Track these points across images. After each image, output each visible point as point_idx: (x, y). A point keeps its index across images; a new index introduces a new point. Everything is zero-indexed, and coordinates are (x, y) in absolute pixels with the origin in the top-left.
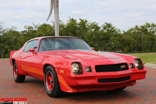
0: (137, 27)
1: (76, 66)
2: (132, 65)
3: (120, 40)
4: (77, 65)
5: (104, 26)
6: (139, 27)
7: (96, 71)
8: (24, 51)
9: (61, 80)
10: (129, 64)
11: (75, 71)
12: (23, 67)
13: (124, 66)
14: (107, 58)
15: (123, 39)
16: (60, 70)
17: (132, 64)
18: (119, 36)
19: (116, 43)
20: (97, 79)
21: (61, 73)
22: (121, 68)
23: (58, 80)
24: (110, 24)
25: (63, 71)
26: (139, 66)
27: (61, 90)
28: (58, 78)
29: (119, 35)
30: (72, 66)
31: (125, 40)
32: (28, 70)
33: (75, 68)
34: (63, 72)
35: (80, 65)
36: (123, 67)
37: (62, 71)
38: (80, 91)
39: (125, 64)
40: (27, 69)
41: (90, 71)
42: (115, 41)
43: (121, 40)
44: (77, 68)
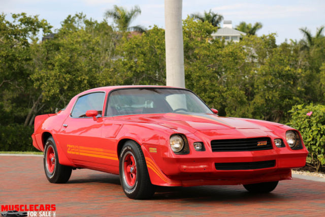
1: (178, 140)
2: (280, 141)
4: (180, 139)
7: (213, 150)
8: (71, 116)
9: (152, 165)
10: (276, 140)
11: (176, 148)
12: (71, 148)
13: (265, 143)
14: (234, 128)
16: (150, 149)
17: (282, 140)
21: (153, 154)
22: (258, 145)
23: (146, 166)
25: (156, 149)
26: (295, 143)
27: (151, 184)
28: (147, 162)
30: (172, 139)
32: (81, 154)
33: (176, 144)
34: (156, 152)
35: (184, 138)
36: (262, 144)
37: (153, 150)
39: (268, 139)
40: (80, 151)
41: (203, 149)
44: (180, 144)
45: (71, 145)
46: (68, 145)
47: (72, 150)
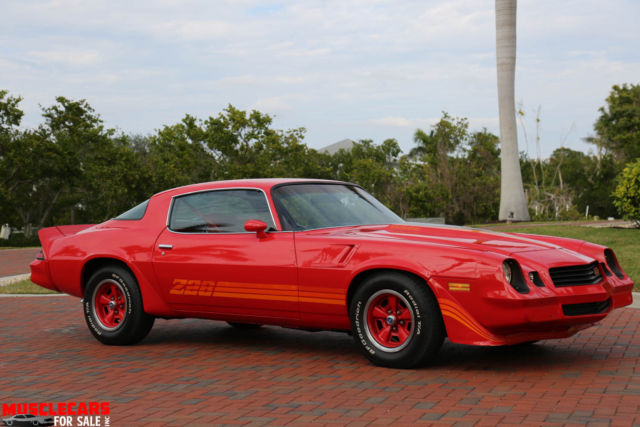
0: (190, 122)
3: (131, 178)
5: (53, 111)
6: (197, 123)
7: (556, 284)
9: (452, 310)
12: (186, 285)
15: (143, 173)
18: (127, 160)
19: (115, 191)
22: (595, 274)
23: (439, 313)
24: (82, 106)
25: (467, 285)
27: (451, 342)
29: (124, 158)
31: (151, 177)
34: (468, 289)
37: (460, 287)
40: (220, 289)
42: (109, 181)
43: (135, 179)
45: (189, 279)
46: (176, 281)
47: (188, 288)
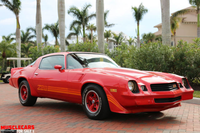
20: (154, 99)
38: (134, 112)
